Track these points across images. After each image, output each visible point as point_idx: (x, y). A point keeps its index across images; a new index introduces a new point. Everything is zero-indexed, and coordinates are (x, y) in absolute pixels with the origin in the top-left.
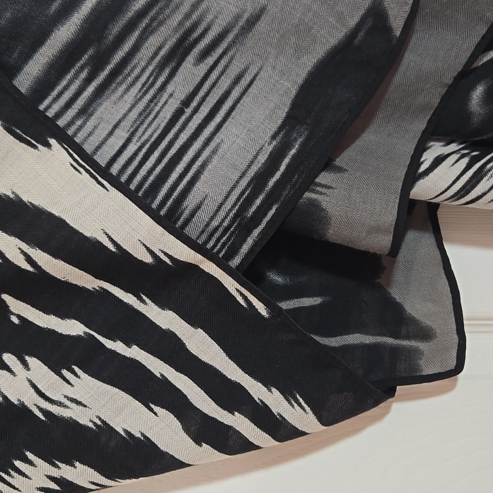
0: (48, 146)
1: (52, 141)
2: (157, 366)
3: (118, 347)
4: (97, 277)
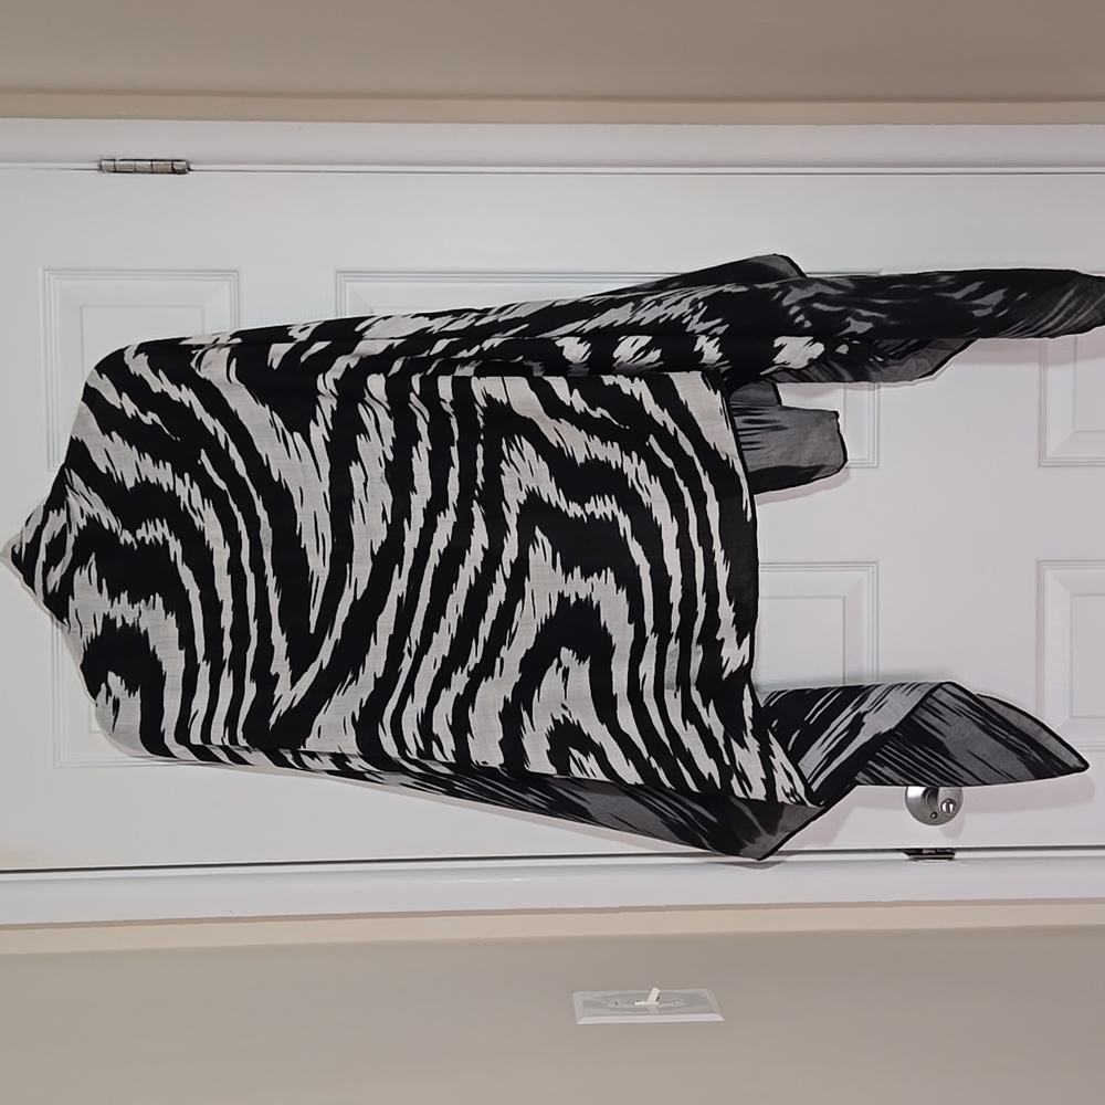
0: (716, 393)
1: (719, 392)
3: (681, 483)
4: (696, 452)
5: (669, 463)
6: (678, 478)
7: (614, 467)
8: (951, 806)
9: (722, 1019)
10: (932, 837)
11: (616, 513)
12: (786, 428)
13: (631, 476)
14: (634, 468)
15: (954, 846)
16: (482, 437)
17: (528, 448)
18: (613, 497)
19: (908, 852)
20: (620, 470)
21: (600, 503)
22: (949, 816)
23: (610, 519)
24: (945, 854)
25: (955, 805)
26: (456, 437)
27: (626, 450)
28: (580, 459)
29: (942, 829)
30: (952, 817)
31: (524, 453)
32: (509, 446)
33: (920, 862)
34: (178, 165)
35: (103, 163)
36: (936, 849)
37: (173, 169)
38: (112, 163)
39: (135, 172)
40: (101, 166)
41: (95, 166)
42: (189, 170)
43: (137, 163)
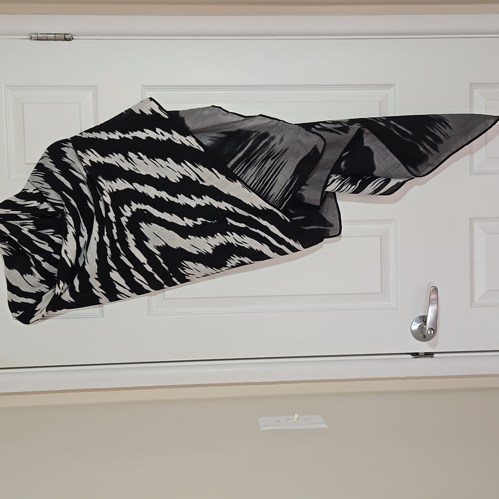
0: (236, 181)
2: (263, 234)
3: (254, 230)
5: (243, 225)
6: (251, 229)
7: (225, 244)
8: (432, 331)
9: (328, 427)
10: (423, 347)
11: (240, 259)
12: (288, 148)
13: (234, 242)
14: (232, 238)
15: (433, 352)
16: (171, 275)
17: (190, 264)
18: (234, 255)
19: (412, 354)
20: (228, 243)
21: (231, 261)
22: (431, 337)
23: (240, 263)
24: (429, 355)
25: (434, 331)
26: (163, 282)
27: (224, 234)
28: (211, 251)
29: (428, 343)
30: (433, 337)
31: (190, 267)
32: (183, 269)
33: (418, 359)
34: (67, 37)
35: (32, 35)
36: (425, 353)
37: (65, 38)
38: (36, 35)
39: (48, 40)
40: (31, 37)
41: (29, 37)
42: (73, 39)
43: (48, 35)
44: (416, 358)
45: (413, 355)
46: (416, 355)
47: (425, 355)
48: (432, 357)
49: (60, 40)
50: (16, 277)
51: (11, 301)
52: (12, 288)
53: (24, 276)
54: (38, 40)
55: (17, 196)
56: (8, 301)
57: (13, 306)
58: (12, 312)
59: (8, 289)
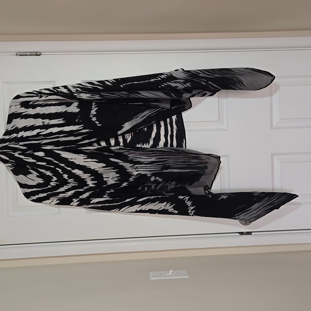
9: (189, 277)
15: (252, 231)
24: (249, 233)
34: (38, 53)
35: (17, 53)
36: (247, 232)
37: (36, 54)
38: (20, 53)
39: (26, 55)
40: (17, 54)
41: (15, 54)
42: (41, 54)
43: (27, 53)
44: (242, 235)
45: (240, 234)
46: (241, 233)
47: (247, 233)
48: (251, 235)
49: (33, 55)
50: (22, 179)
51: (24, 193)
52: (22, 186)
53: (27, 176)
54: (21, 55)
55: (4, 135)
56: (23, 193)
57: (27, 195)
58: (28, 199)
59: (21, 187)
